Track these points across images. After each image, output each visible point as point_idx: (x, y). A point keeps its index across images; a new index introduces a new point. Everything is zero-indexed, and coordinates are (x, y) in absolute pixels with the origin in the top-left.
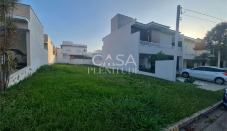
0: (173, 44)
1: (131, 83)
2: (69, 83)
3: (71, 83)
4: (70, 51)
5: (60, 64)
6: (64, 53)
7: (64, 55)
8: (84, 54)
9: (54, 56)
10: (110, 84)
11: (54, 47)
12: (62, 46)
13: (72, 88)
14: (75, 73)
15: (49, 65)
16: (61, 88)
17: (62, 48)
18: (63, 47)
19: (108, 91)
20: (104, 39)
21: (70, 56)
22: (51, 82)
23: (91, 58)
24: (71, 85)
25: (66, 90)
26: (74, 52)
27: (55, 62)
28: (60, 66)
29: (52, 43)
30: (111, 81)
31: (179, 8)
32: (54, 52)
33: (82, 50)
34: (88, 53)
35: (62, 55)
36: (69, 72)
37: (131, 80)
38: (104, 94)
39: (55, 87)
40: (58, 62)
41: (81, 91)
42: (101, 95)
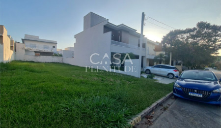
0: (139, 45)
1: (102, 80)
2: (32, 84)
3: (35, 84)
4: (35, 47)
5: (21, 61)
6: (26, 48)
7: (26, 51)
8: (53, 51)
9: (12, 52)
10: (82, 82)
11: (12, 41)
12: (23, 40)
13: (35, 90)
14: (40, 72)
15: (5, 62)
16: (19, 91)
17: (23, 42)
18: (25, 42)
19: (78, 90)
20: (76, 36)
21: (35, 52)
22: (6, 83)
23: (61, 56)
24: (34, 86)
25: (27, 92)
26: (40, 48)
27: (13, 59)
28: (20, 64)
29: (9, 36)
30: (83, 79)
31: (143, 15)
32: (12, 47)
33: (51, 46)
34: (57, 51)
35: (24, 51)
36: (33, 71)
37: (103, 78)
38: (74, 93)
39: (12, 90)
40: (18, 59)
41: (47, 92)
42: (71, 95)
